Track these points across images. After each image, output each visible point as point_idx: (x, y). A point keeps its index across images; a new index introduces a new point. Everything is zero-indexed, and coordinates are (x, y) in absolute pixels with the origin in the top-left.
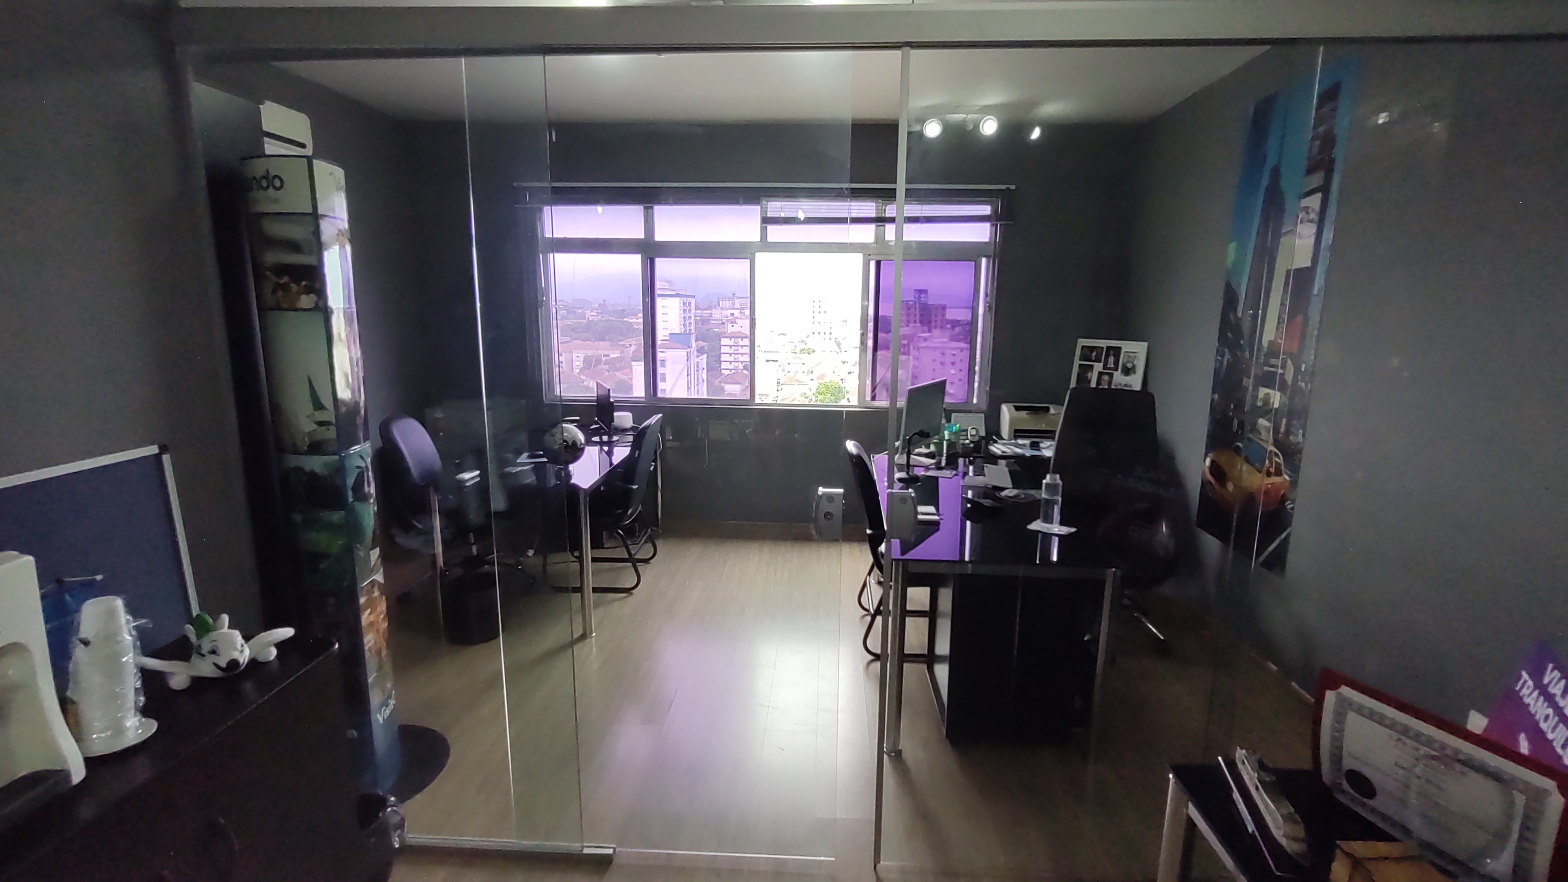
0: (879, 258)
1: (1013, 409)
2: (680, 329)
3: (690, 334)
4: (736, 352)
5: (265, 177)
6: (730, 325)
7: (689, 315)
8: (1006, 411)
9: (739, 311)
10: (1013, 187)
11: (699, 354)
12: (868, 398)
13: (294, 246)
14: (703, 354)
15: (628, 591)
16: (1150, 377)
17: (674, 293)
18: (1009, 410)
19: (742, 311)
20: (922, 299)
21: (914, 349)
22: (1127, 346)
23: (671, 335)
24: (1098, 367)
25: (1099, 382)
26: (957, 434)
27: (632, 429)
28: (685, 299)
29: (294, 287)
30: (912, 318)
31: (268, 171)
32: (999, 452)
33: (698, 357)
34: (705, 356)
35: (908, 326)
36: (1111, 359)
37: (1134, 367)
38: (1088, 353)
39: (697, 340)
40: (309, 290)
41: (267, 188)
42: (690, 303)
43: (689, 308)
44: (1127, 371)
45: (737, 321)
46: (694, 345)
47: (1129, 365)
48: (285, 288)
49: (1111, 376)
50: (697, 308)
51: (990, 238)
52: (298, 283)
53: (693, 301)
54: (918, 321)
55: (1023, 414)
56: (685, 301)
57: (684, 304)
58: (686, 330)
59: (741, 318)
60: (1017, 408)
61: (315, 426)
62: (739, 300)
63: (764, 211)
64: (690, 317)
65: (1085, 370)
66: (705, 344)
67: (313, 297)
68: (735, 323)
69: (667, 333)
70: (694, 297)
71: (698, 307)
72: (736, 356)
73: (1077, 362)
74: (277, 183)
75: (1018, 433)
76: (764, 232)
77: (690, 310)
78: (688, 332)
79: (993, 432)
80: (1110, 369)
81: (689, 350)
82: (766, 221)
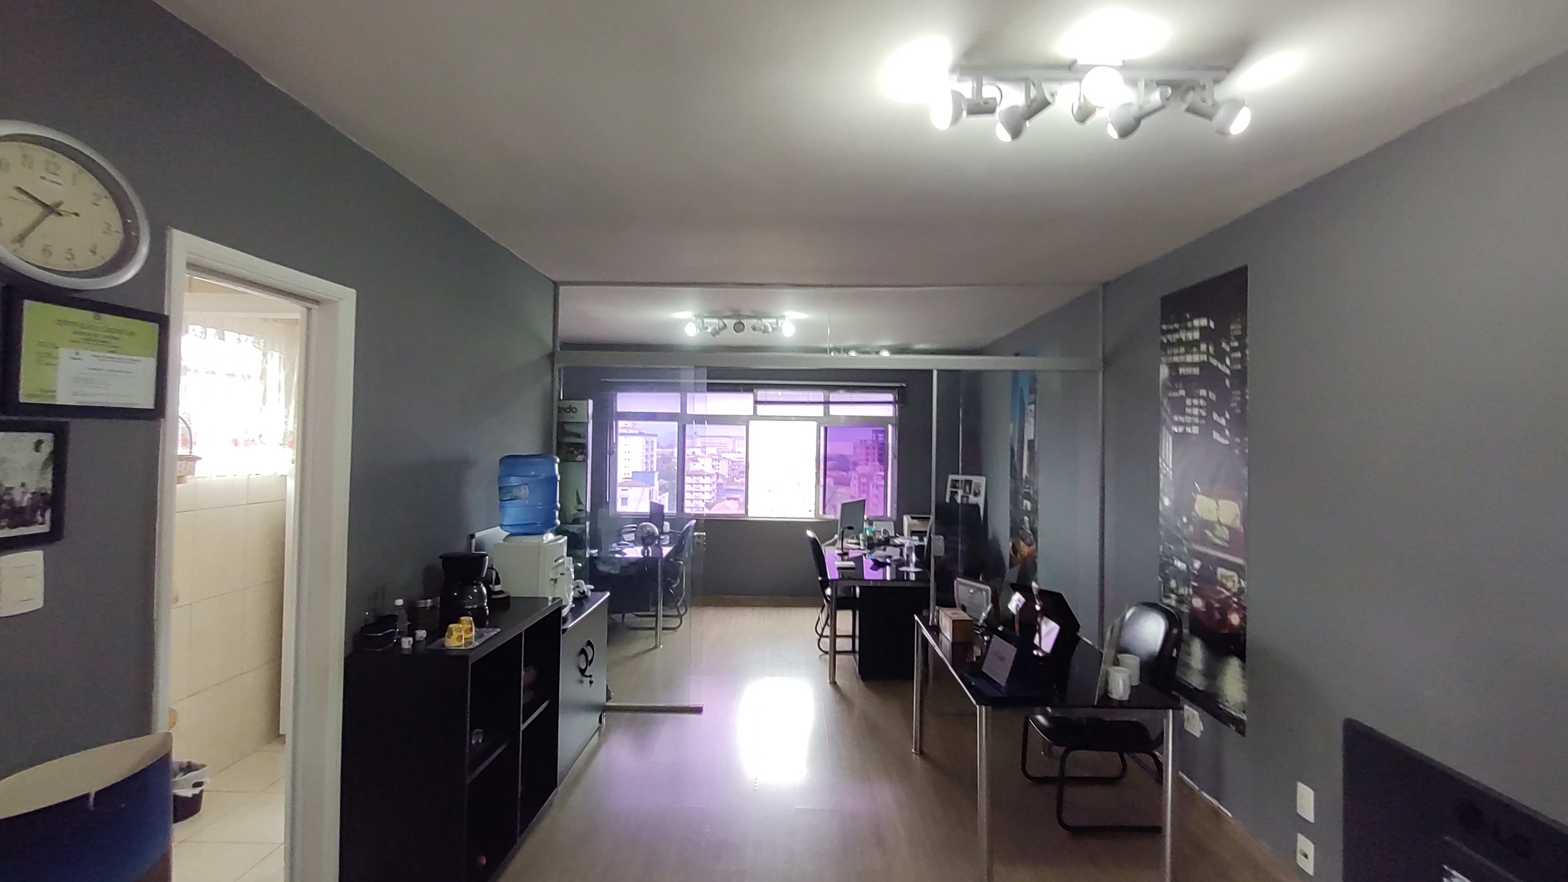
0: (826, 425)
1: (910, 518)
2: (643, 467)
3: (654, 472)
4: (697, 490)
5: (569, 408)
6: (691, 464)
7: (651, 454)
8: (906, 519)
9: (700, 449)
10: (904, 385)
11: (661, 492)
12: (821, 512)
13: (578, 436)
14: (664, 492)
15: (674, 629)
16: (988, 499)
17: (637, 432)
18: (908, 520)
19: (704, 450)
20: (880, 439)
21: (873, 487)
22: (975, 479)
23: (635, 474)
24: (960, 492)
25: (962, 500)
26: (874, 532)
27: (670, 532)
28: (647, 438)
29: (576, 452)
30: (870, 458)
31: (570, 406)
32: (899, 543)
33: (660, 495)
34: (667, 494)
35: (867, 465)
36: (967, 488)
37: (980, 492)
38: (955, 483)
39: (659, 478)
40: (581, 454)
41: (569, 412)
42: (652, 442)
43: (651, 446)
44: (976, 494)
45: (699, 459)
46: (656, 482)
47: (977, 491)
48: (572, 452)
49: (968, 497)
50: (658, 447)
51: (893, 414)
52: (577, 450)
53: (655, 440)
54: (876, 460)
55: (916, 521)
56: (648, 440)
57: (647, 442)
58: (648, 469)
59: (702, 457)
60: (913, 518)
61: (577, 512)
62: (700, 439)
63: (755, 397)
64: (652, 456)
65: (954, 493)
66: (666, 482)
67: (583, 456)
68: (697, 461)
69: (630, 471)
70: (656, 435)
71: (660, 446)
72: (697, 494)
73: (949, 489)
74: (574, 410)
75: (913, 533)
76: (755, 409)
77: (652, 449)
78: (649, 470)
79: (899, 531)
80: (968, 493)
81: (651, 488)
82: (756, 402)
